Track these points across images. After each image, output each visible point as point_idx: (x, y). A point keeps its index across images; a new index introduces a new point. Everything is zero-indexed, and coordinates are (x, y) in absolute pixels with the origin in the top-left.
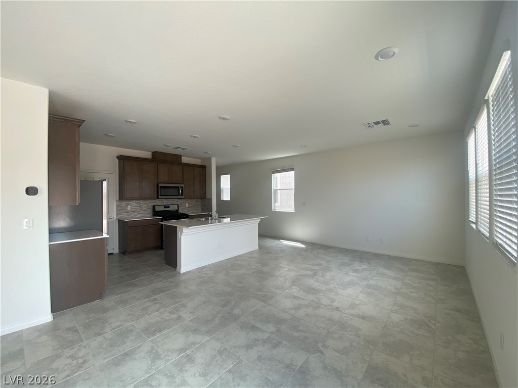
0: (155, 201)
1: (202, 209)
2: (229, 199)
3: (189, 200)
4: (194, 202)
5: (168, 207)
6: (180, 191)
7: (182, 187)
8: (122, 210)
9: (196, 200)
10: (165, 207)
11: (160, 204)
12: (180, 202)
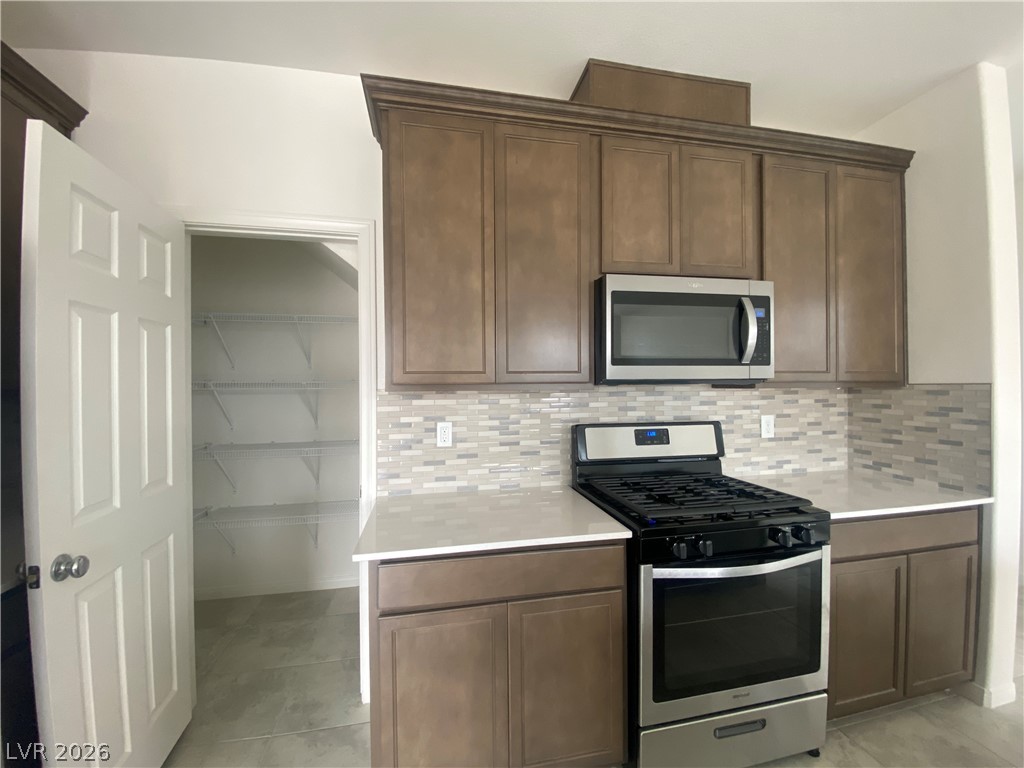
3: (780, 397)
4: (805, 405)
5: (662, 438)
6: (753, 331)
7: (761, 302)
8: (407, 445)
9: (821, 394)
10: (642, 438)
11: (614, 420)
12: (724, 405)
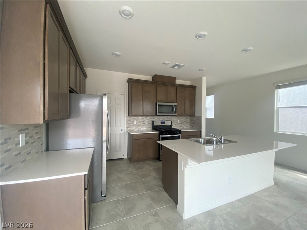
0: (153, 117)
1: (191, 125)
2: (213, 117)
3: (180, 118)
4: (184, 119)
5: (164, 123)
6: (174, 109)
7: (175, 106)
8: (130, 123)
9: (186, 117)
10: (161, 123)
11: (158, 120)
12: (173, 119)
